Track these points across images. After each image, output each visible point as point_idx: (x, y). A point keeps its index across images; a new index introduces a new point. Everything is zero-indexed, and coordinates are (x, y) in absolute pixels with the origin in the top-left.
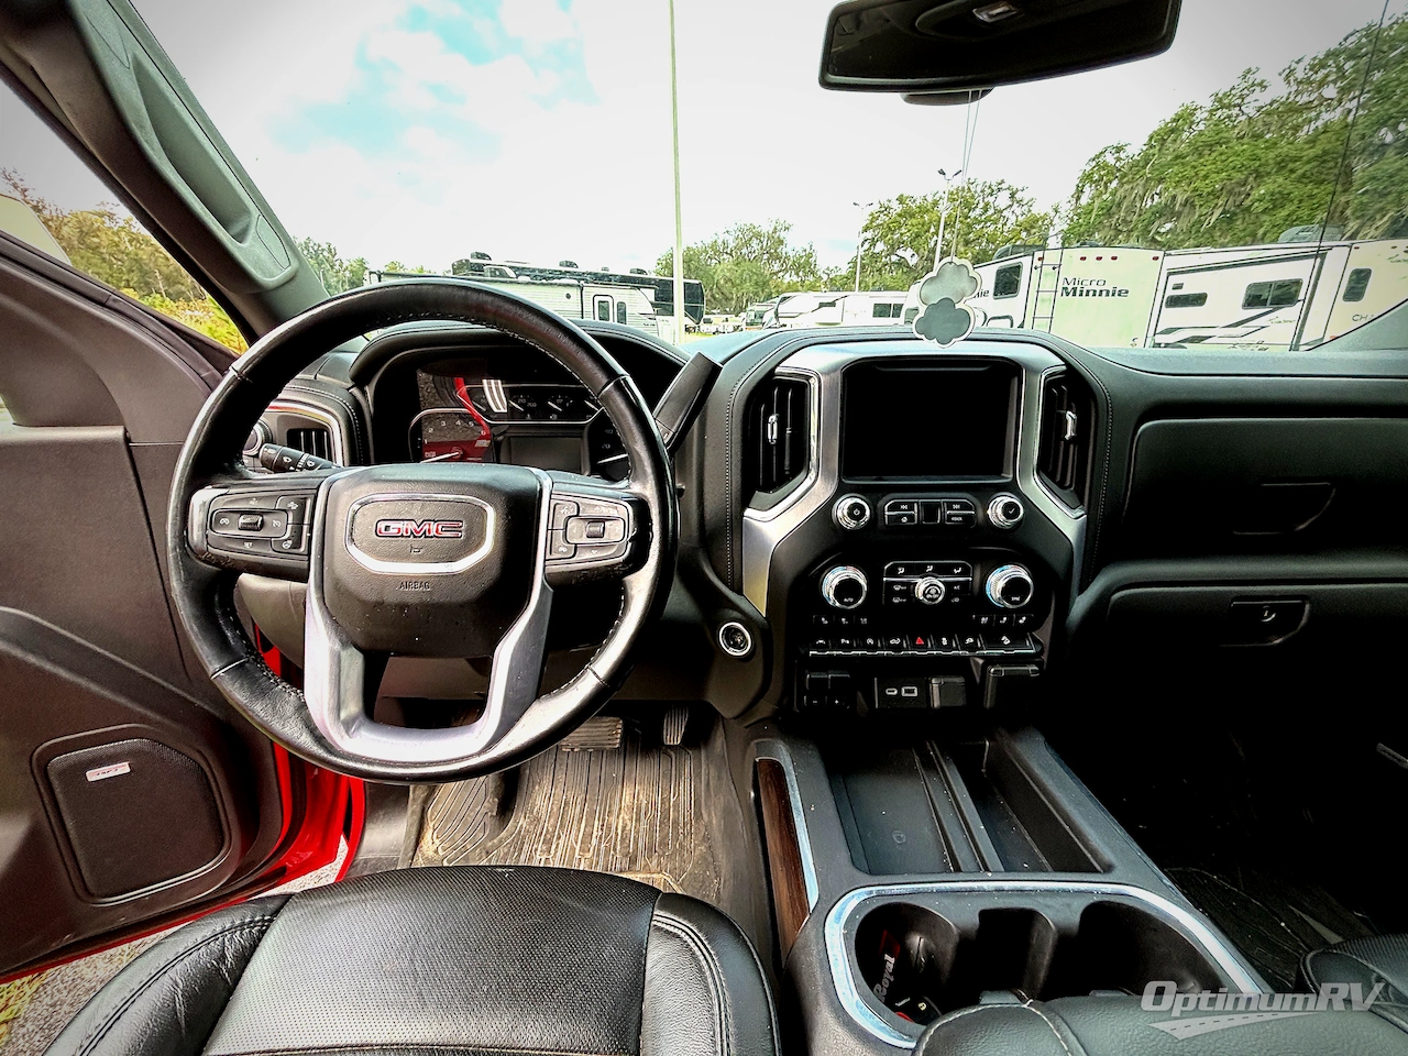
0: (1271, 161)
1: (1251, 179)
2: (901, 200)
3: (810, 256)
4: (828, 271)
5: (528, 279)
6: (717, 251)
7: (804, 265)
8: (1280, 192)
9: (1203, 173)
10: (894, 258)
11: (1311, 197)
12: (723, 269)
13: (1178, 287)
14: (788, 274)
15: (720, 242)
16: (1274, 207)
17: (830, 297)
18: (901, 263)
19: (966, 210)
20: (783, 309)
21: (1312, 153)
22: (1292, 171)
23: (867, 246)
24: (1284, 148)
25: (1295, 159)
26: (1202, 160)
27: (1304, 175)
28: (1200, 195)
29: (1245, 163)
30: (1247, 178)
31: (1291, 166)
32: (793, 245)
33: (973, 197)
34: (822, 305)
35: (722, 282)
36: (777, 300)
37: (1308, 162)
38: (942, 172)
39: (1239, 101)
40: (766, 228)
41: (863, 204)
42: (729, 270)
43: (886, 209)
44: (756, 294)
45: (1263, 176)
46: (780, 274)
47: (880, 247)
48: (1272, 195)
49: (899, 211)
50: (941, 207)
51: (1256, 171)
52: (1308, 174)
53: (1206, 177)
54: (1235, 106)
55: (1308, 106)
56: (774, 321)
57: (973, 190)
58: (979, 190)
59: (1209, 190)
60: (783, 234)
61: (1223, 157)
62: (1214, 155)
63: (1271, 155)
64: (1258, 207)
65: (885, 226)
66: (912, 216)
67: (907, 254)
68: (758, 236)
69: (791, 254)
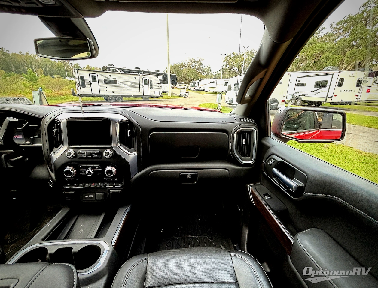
0: (326, 49)
1: (321, 53)
2: (234, 54)
3: (209, 68)
4: (215, 72)
5: (123, 72)
6: (183, 65)
7: (208, 71)
8: (328, 57)
9: (309, 51)
10: (232, 70)
11: (335, 58)
12: (185, 70)
13: (299, 81)
14: (203, 73)
15: (184, 63)
16: (327, 61)
17: (213, 80)
18: (234, 71)
19: (251, 58)
20: (200, 83)
21: (336, 47)
22: (331, 51)
23: (224, 66)
24: (329, 45)
25: (332, 48)
26: (309, 47)
27: (334, 53)
28: (309, 57)
29: (320, 49)
30: (320, 53)
31: (331, 50)
32: (204, 65)
33: (253, 54)
34: (210, 82)
35: (184, 74)
36: (199, 80)
37: (335, 49)
38: (244, 47)
39: (319, 32)
40: (197, 60)
41: (223, 54)
42: (186, 71)
43: (229, 56)
44: (194, 78)
45: (324, 52)
46: (201, 73)
47: (228, 66)
48: (326, 57)
49: (233, 57)
50: (244, 56)
51: (322, 51)
52: (335, 52)
53: (310, 52)
54: (318, 33)
55: (336, 34)
56: (198, 86)
57: (253, 52)
58: (255, 52)
59: (311, 55)
60: (202, 62)
61: (314, 47)
62: (312, 46)
63: (326, 47)
64: (323, 60)
65: (229, 61)
66: (237, 58)
67: (235, 69)
68: (194, 62)
69: (204, 67)
